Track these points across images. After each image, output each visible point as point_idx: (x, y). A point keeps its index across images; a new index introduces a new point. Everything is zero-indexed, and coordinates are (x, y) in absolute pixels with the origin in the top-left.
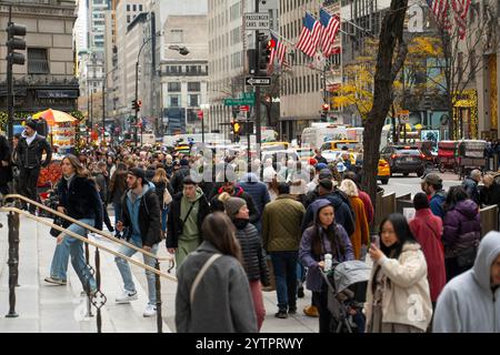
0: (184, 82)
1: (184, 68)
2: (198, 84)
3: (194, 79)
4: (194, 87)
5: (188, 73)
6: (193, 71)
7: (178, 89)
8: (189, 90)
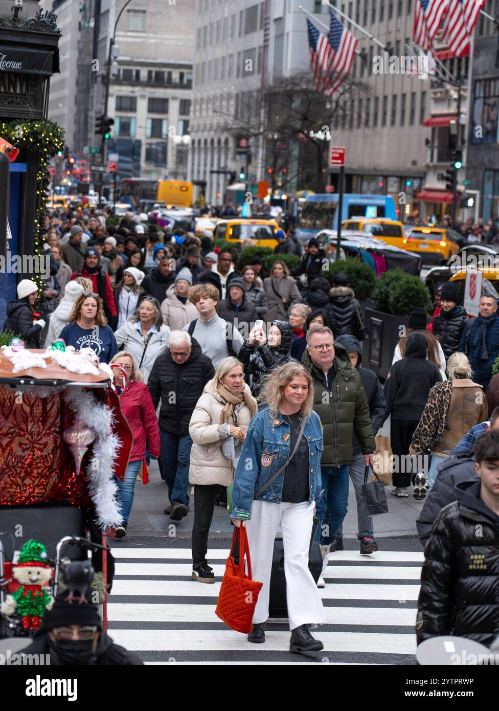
0: (142, 97)
1: (144, 74)
2: (165, 102)
3: (160, 93)
4: (158, 106)
5: (149, 84)
6: (159, 79)
7: (133, 109)
8: (151, 110)
